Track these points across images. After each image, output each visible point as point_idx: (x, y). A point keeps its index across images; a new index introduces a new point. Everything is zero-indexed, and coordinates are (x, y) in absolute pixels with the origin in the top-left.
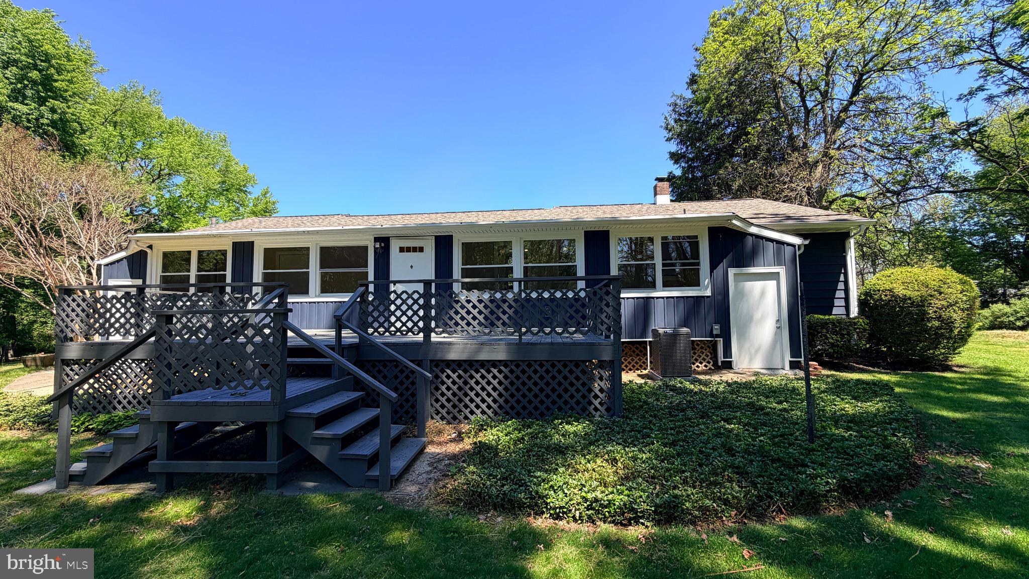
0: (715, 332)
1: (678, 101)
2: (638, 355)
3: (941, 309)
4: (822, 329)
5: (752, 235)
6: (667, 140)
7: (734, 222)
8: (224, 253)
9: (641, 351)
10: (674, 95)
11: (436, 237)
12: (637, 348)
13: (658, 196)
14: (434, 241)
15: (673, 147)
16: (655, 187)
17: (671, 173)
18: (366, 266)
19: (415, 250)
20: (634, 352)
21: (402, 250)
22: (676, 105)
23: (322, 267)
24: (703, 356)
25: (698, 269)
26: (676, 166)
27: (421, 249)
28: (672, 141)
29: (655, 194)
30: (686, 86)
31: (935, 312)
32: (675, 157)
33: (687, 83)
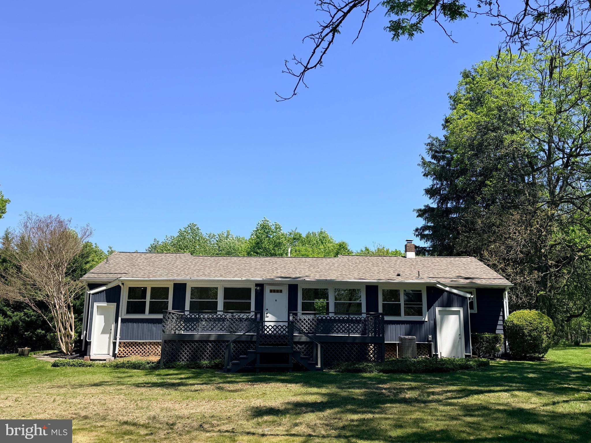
0: (430, 339)
1: (434, 142)
2: (392, 351)
3: (530, 331)
4: (481, 339)
5: (447, 291)
6: (424, 175)
7: (437, 285)
8: (167, 289)
9: (394, 349)
10: (430, 137)
11: (289, 285)
12: (392, 347)
13: (408, 253)
14: (288, 287)
15: (429, 182)
16: (406, 246)
17: (427, 206)
18: (250, 299)
19: (278, 291)
20: (390, 349)
21: (271, 291)
22: (433, 145)
23: (225, 299)
24: (424, 352)
25: (422, 307)
26: (432, 201)
27: (281, 291)
28: (429, 177)
29: (406, 251)
30: (442, 127)
31: (528, 332)
32: (431, 192)
33: (443, 125)
